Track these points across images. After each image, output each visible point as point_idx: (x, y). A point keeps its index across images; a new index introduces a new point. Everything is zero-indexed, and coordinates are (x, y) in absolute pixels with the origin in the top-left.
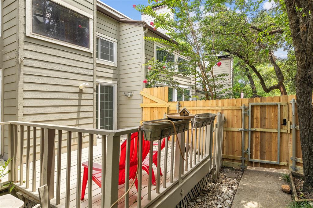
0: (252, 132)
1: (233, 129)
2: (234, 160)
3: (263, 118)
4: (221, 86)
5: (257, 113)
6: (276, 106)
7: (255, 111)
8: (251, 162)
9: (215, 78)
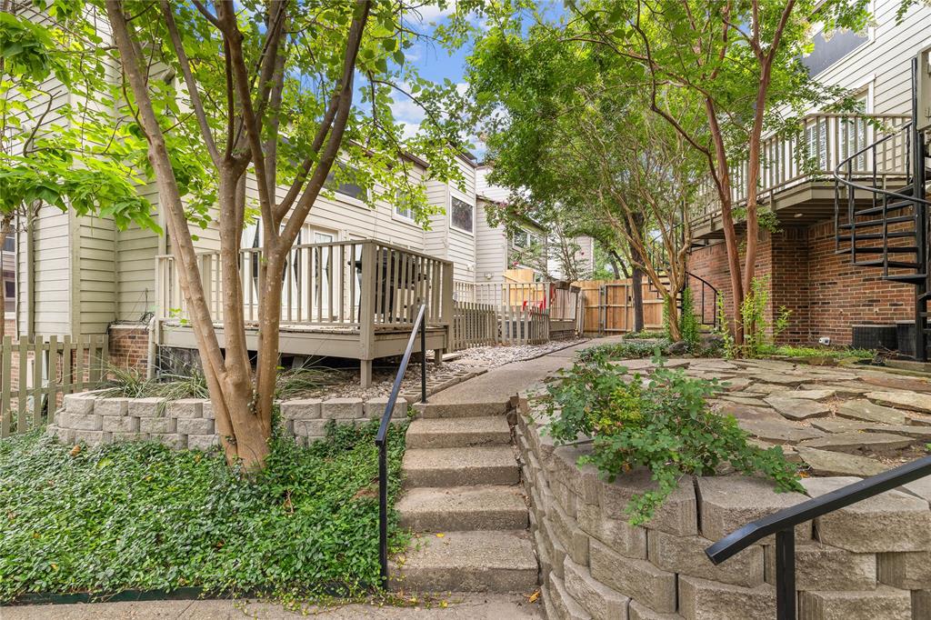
0: (607, 307)
1: (591, 306)
2: (593, 331)
3: (615, 296)
4: (582, 271)
5: (611, 292)
6: (624, 286)
7: (609, 290)
8: (606, 332)
9: (576, 263)
